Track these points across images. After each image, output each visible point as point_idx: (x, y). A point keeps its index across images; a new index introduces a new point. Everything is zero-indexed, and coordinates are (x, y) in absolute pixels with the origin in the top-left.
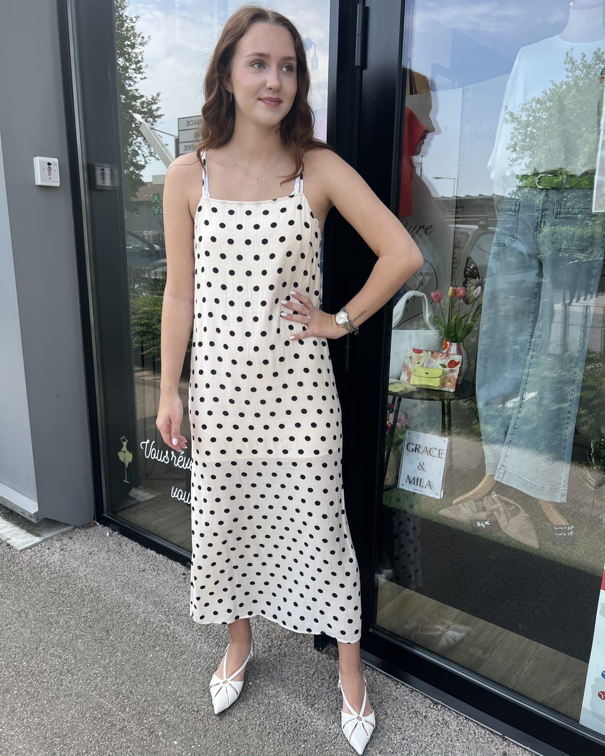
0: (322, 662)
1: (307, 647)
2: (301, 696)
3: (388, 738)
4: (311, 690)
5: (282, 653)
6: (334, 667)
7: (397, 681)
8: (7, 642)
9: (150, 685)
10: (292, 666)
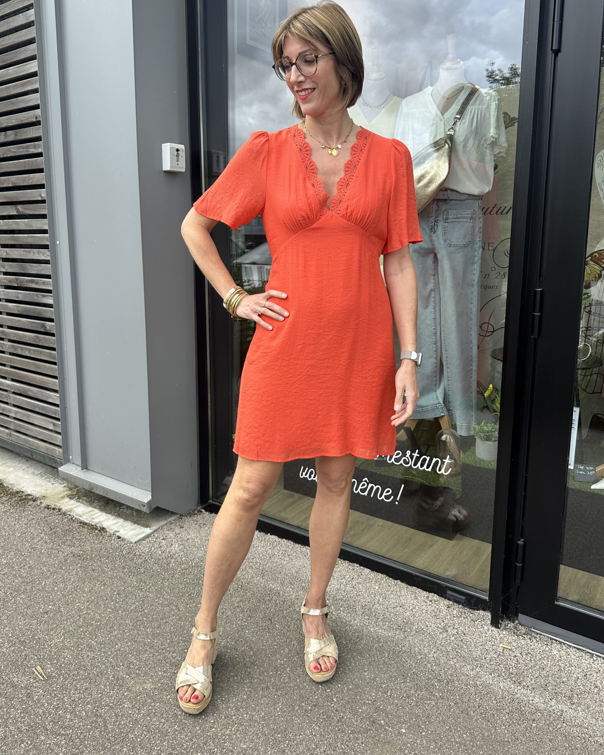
0: (505, 639)
1: (482, 625)
5: (460, 632)
6: (520, 643)
7: (591, 653)
8: (171, 637)
10: (478, 645)
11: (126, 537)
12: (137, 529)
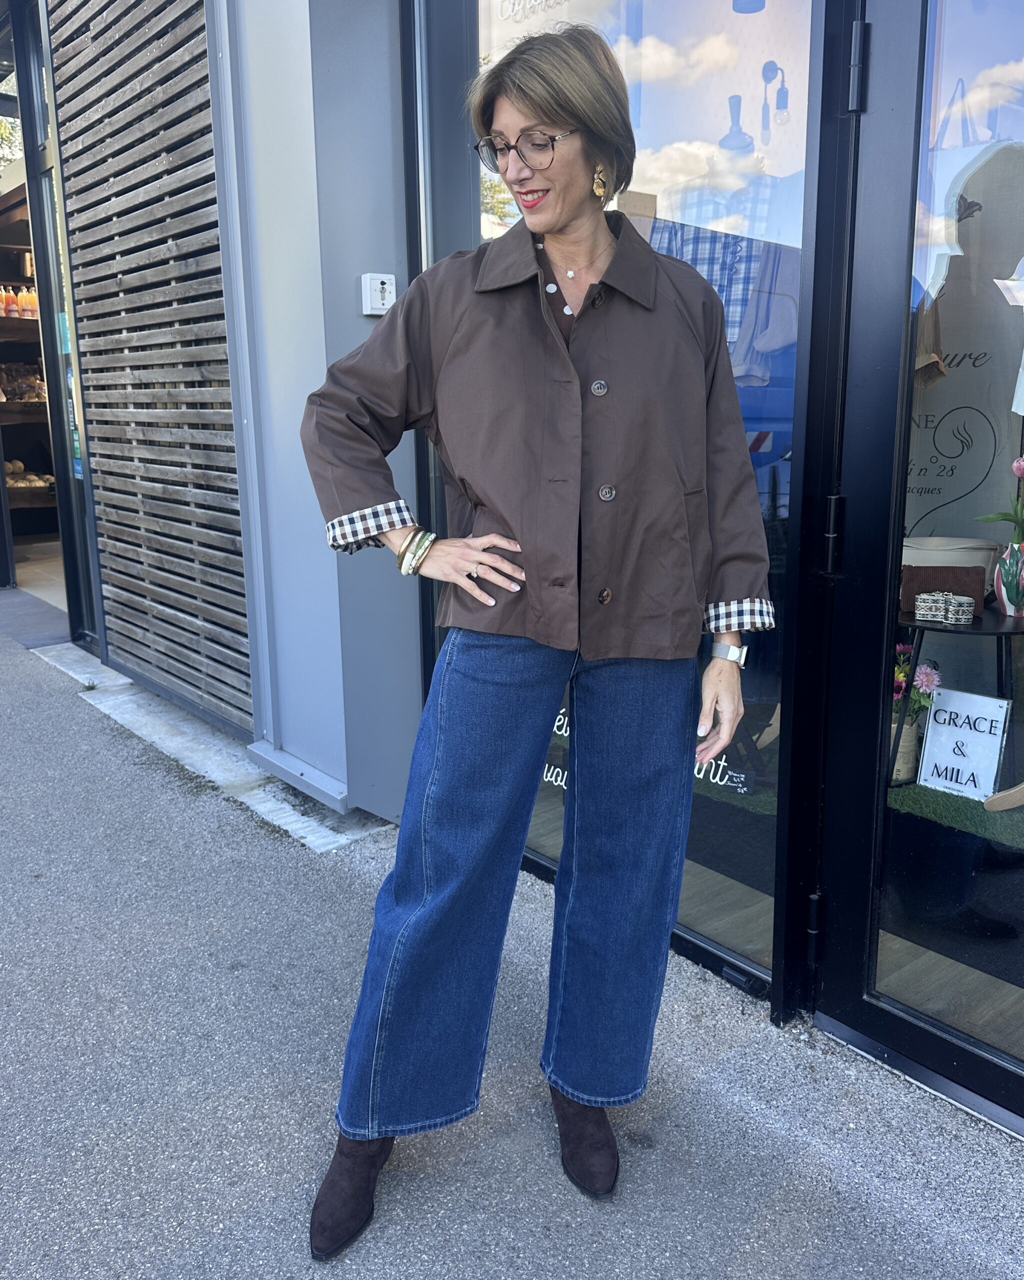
0: (784, 1043)
1: (758, 1021)
2: (749, 1087)
3: (893, 1160)
4: (764, 1081)
5: (718, 1025)
9: (515, 1047)
11: (311, 846)
12: (329, 838)
